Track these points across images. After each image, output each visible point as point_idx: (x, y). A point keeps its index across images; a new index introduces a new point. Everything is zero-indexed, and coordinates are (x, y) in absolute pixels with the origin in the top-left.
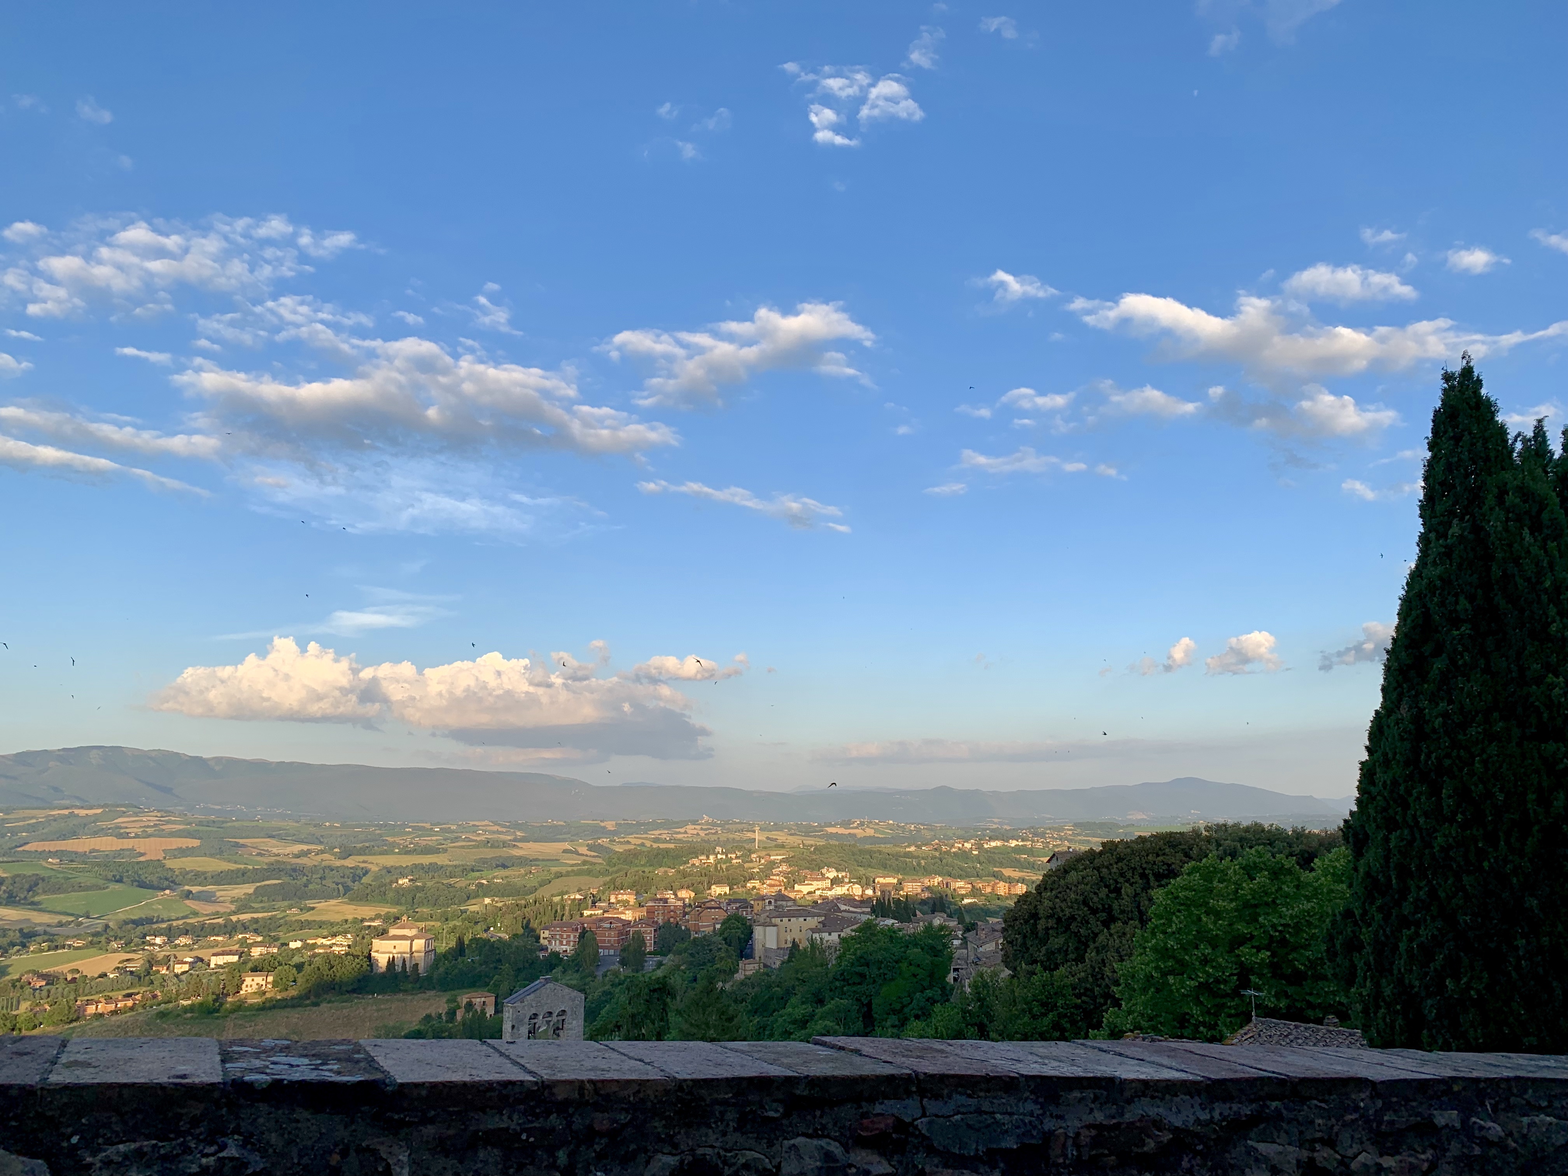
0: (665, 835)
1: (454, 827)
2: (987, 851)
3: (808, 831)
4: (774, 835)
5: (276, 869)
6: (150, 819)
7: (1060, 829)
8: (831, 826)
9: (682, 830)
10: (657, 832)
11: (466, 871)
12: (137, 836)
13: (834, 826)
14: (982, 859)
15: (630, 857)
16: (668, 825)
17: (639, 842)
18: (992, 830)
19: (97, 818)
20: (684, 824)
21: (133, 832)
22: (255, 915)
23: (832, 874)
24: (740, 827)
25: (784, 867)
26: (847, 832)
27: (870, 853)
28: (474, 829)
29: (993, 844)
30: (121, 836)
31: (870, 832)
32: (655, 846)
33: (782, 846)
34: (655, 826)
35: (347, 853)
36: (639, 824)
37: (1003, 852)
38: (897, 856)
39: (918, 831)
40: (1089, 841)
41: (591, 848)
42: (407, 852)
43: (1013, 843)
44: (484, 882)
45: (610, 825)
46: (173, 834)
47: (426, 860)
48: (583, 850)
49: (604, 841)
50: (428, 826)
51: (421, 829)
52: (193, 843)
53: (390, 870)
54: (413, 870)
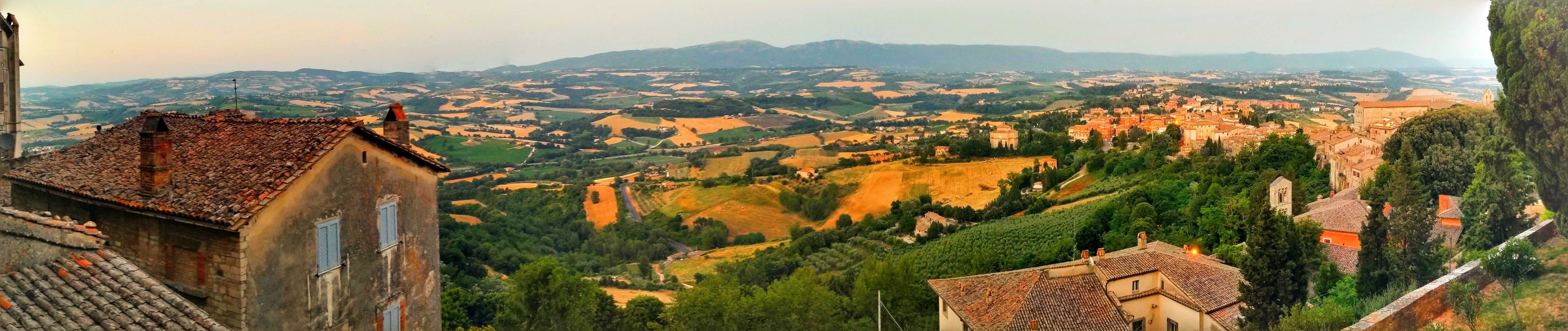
0: (1105, 78)
1: (998, 74)
2: (1277, 86)
3: (1181, 76)
4: (1164, 78)
5: (920, 96)
6: (864, 72)
7: (1313, 74)
8: (1193, 73)
9: (1114, 76)
10: (1101, 77)
11: (1008, 97)
12: (860, 81)
13: (1195, 73)
14: (1274, 90)
15: (1093, 90)
16: (1107, 73)
17: (1093, 82)
18: (1279, 75)
19: (842, 72)
20: (1114, 72)
21: (859, 78)
22: (917, 118)
23: (1201, 100)
24: (1145, 74)
25: (1174, 96)
26: (1201, 76)
27: (1217, 87)
28: (1008, 75)
29: (1280, 82)
30: (854, 80)
31: (1214, 77)
32: (1102, 84)
33: (1171, 85)
34: (1100, 73)
35: (950, 88)
36: (1091, 72)
37: (1286, 86)
38: (1231, 89)
39: (1240, 75)
40: (1327, 81)
41: (1069, 85)
42: (978, 87)
43: (1290, 82)
44: (1020, 102)
45: (1076, 73)
46: (874, 80)
47: (988, 91)
48: (1065, 86)
49: (1075, 82)
50: (985, 74)
51: (982, 75)
52: (883, 84)
53: (972, 96)
54: (984, 96)
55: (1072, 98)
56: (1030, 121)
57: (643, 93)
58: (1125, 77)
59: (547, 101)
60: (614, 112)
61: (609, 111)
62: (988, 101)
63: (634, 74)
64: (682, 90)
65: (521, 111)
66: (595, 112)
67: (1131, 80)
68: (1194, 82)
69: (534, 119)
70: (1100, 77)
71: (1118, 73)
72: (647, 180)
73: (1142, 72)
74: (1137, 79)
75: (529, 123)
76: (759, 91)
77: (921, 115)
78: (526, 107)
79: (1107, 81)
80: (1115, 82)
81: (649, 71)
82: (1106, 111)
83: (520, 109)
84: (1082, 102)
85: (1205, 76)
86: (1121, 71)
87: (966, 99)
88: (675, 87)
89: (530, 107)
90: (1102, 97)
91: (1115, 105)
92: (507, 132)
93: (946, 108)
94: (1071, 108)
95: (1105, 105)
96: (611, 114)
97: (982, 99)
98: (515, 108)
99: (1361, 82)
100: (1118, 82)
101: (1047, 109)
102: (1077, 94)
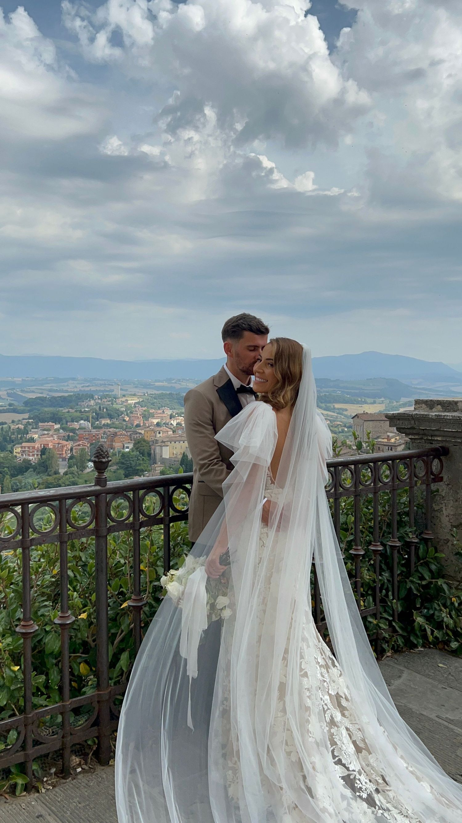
13: (162, 382)
17: (40, 391)
26: (169, 385)
33: (135, 395)
58: (78, 386)
67: (87, 389)
68: (160, 392)
71: (71, 382)
73: (99, 380)
74: (93, 389)
79: (56, 391)
80: (67, 391)
82: (57, 426)
84: (26, 416)
85: (173, 385)
86: (74, 379)
91: (69, 419)
95: (56, 419)
99: (353, 391)
100: (71, 392)
102: (21, 407)
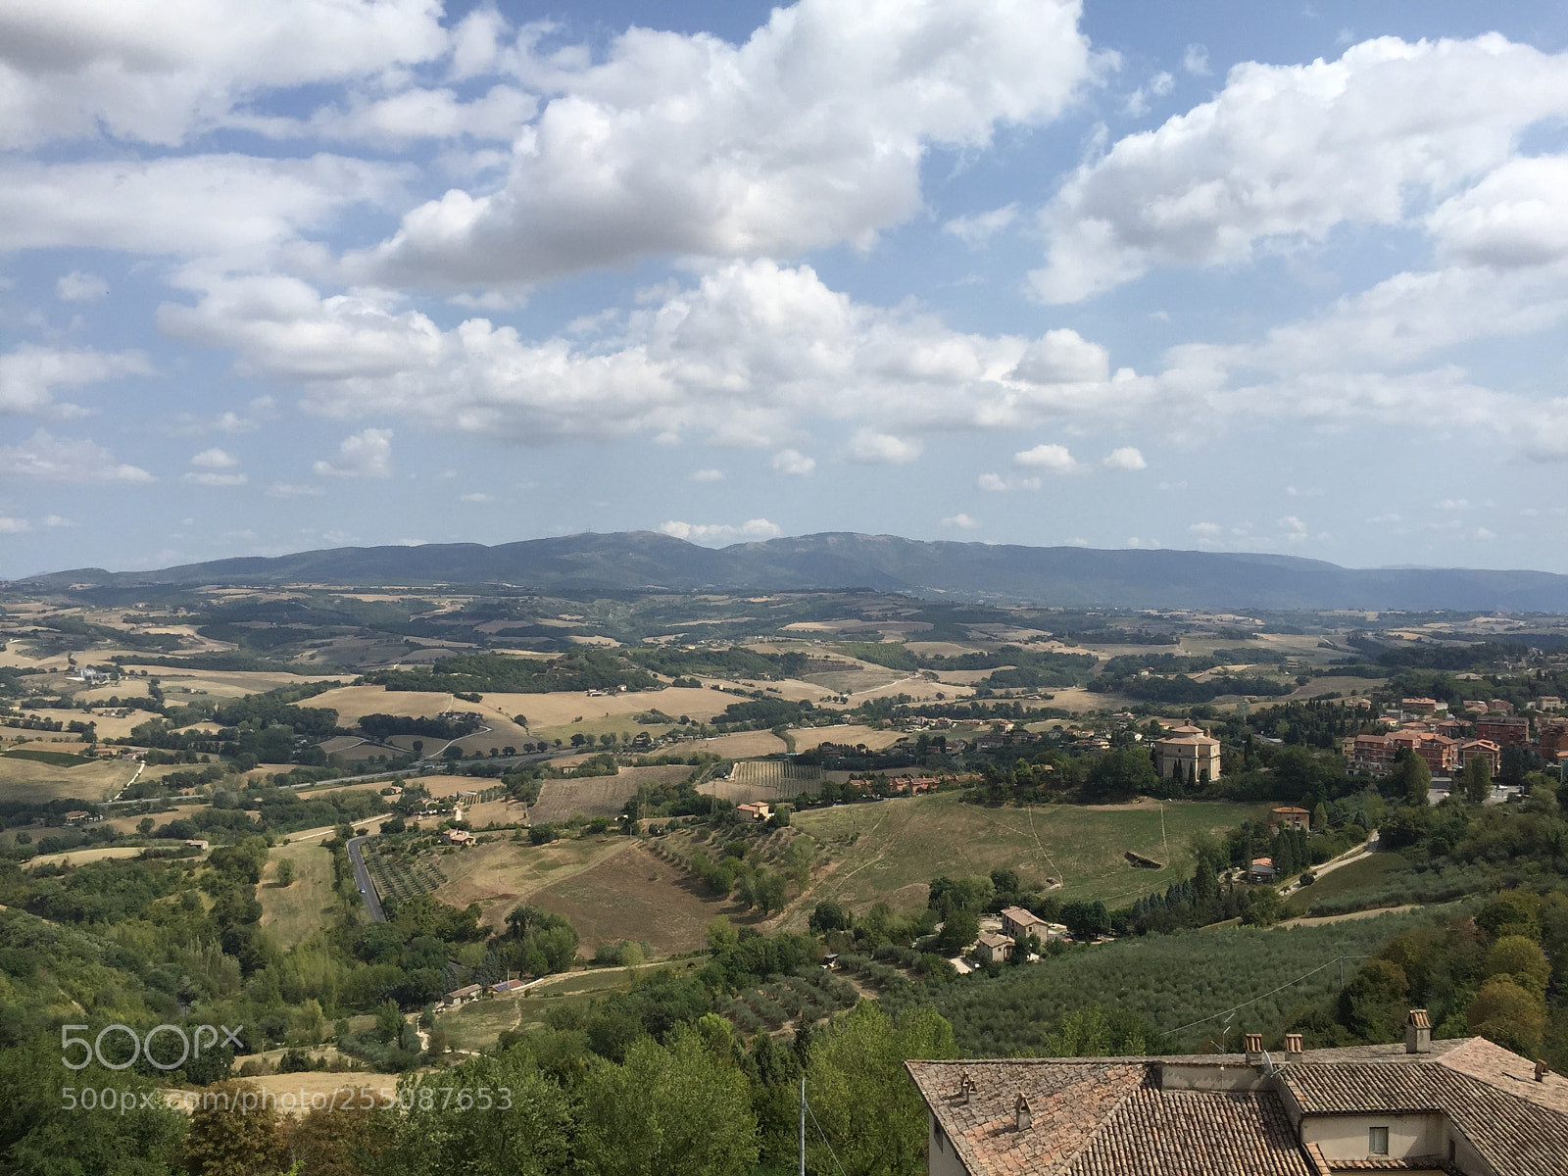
0: (1447, 629)
9: (1470, 623)
12: (878, 619)
15: (1413, 655)
20: (1470, 615)
22: (1000, 701)
28: (1212, 617)
32: (1436, 641)
34: (1433, 617)
35: (1074, 641)
36: (1410, 615)
41: (1352, 642)
42: (1137, 641)
44: (1232, 678)
45: (1373, 616)
47: (1160, 651)
48: (1342, 644)
50: (1154, 613)
51: (1149, 616)
52: (929, 626)
53: (1126, 659)
54: (1150, 661)
55: (1361, 673)
56: (1252, 720)
57: (412, 639)
59: (180, 654)
60: (344, 679)
61: (332, 679)
62: (1161, 671)
63: (395, 598)
64: (499, 634)
65: (115, 678)
66: (300, 680)
69: (146, 695)
70: (1435, 626)
72: (410, 830)
75: (133, 704)
76: (663, 639)
77: (1007, 696)
78: (127, 668)
81: (428, 592)
83: (113, 671)
87: (1109, 666)
88: (482, 628)
89: (138, 669)
90: (1434, 673)
92: (75, 727)
93: (1065, 683)
94: (1354, 693)
96: (337, 684)
97: (1146, 667)
98: (99, 669)
101: (1292, 697)
